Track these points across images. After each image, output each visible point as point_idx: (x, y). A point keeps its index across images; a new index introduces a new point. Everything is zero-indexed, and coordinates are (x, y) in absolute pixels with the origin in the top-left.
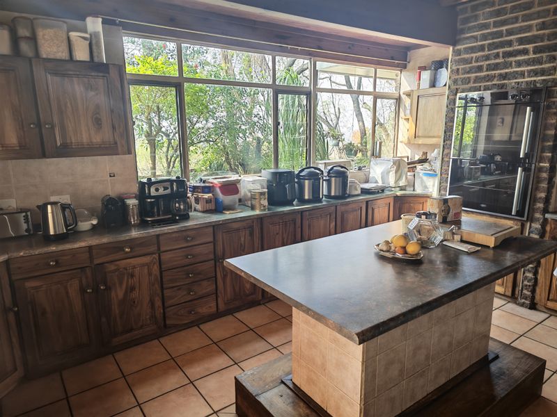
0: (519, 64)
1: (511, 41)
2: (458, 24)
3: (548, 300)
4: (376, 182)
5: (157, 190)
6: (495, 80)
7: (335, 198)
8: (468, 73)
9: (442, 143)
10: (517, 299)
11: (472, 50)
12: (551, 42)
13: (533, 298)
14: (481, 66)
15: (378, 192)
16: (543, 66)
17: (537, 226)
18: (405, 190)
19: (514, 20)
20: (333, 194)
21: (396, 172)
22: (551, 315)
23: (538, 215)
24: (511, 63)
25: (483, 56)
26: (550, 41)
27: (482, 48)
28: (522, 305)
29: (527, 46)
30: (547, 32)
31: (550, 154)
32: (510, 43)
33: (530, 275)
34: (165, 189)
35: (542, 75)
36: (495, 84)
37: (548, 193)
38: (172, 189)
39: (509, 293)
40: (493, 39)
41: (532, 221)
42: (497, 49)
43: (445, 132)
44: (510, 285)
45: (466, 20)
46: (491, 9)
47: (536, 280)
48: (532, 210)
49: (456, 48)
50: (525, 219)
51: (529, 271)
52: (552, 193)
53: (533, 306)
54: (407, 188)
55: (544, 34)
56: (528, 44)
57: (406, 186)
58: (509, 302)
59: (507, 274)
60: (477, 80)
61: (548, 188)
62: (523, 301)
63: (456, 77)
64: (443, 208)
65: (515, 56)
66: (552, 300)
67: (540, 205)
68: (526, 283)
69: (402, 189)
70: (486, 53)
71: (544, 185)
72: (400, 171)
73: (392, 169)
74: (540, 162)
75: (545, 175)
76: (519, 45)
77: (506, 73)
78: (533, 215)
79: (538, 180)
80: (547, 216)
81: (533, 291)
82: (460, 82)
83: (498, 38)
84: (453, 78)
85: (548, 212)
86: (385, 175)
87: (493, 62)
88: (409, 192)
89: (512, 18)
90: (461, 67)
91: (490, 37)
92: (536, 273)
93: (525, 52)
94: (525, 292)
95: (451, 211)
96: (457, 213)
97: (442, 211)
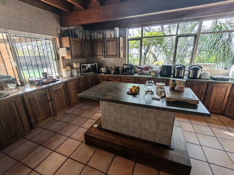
5: (125, 66)
7: (191, 78)
20: (190, 76)
34: (127, 66)
38: (129, 67)
64: (172, 83)
95: (177, 85)
96: (181, 87)
97: (172, 84)
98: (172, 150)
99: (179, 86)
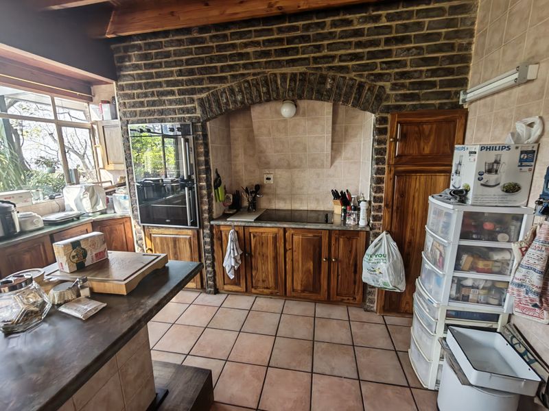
0: (171, 102)
1: (160, 82)
2: (116, 62)
3: (224, 284)
4: (72, 210)
6: (156, 114)
8: (133, 107)
9: (126, 169)
10: (205, 289)
11: (132, 87)
12: (188, 87)
13: (215, 285)
14: (143, 102)
15: (73, 221)
16: (187, 106)
17: (207, 231)
18: (106, 213)
19: (159, 65)
21: (91, 198)
22: (228, 294)
23: (206, 223)
24: (164, 102)
25: (142, 93)
26: (187, 85)
27: (140, 86)
28: (209, 293)
29: (173, 88)
30: (184, 78)
31: (205, 176)
32: (160, 84)
33: (210, 269)
35: (188, 113)
36: (156, 119)
37: (209, 205)
39: (199, 287)
40: (147, 79)
41: (203, 229)
42: (152, 88)
43: (126, 159)
44: (199, 280)
45: (122, 59)
46: (139, 53)
47: (214, 271)
48: (201, 220)
49: (119, 84)
50: (198, 227)
51: (209, 267)
52: (212, 205)
53: (216, 292)
54: (108, 211)
55: (183, 80)
56: (174, 87)
57: (106, 209)
58: (201, 293)
59: (195, 275)
60: (142, 113)
61: (209, 201)
62: (209, 289)
63: (125, 110)
64: (74, 254)
65: (166, 95)
66: (227, 284)
67: (206, 215)
68: (208, 275)
69: (103, 212)
70: (144, 91)
71: (205, 199)
72: (95, 197)
73: (85, 196)
74: (200, 182)
75: (205, 192)
76: (167, 87)
77: (162, 109)
78: (203, 224)
79: (201, 197)
80: (212, 223)
81: (214, 281)
82: (128, 115)
83: (151, 79)
84: (122, 110)
85: (213, 220)
86: (78, 202)
87: (150, 99)
88: (110, 215)
89: (158, 63)
90: (126, 101)
91: (144, 77)
92: (213, 267)
93: (172, 93)
94: (209, 282)
95: (89, 253)
96: (100, 253)
97: (74, 257)
98: (167, 393)
99: (94, 253)
